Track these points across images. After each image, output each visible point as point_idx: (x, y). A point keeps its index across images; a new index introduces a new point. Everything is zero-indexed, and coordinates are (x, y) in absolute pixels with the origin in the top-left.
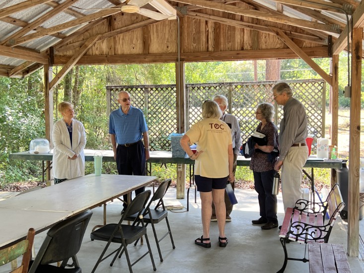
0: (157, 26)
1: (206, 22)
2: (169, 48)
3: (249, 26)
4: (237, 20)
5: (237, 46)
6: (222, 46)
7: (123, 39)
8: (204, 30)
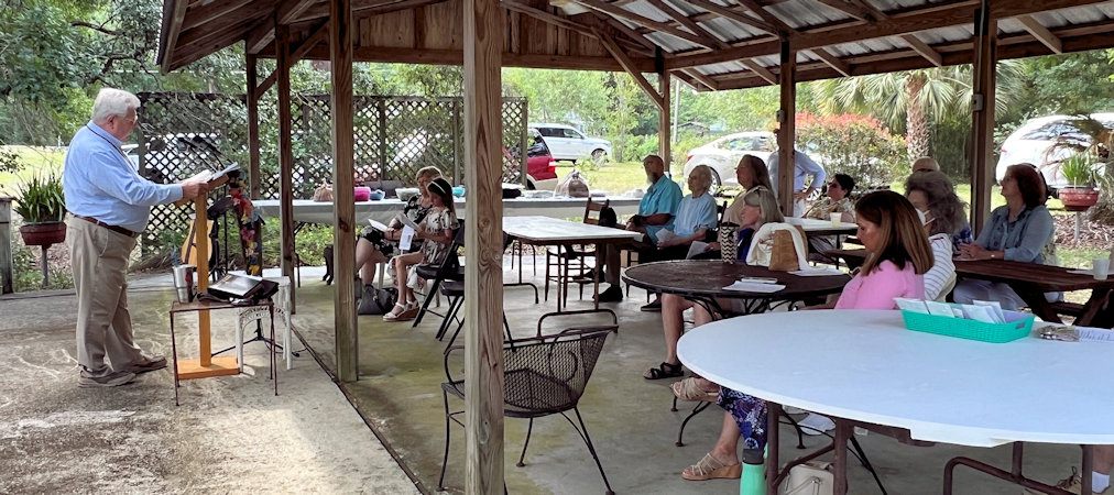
0: (436, 9)
1: (509, 11)
2: (456, 44)
3: (565, 24)
4: (550, 13)
5: (550, 48)
6: (530, 47)
7: (383, 23)
8: (505, 22)
